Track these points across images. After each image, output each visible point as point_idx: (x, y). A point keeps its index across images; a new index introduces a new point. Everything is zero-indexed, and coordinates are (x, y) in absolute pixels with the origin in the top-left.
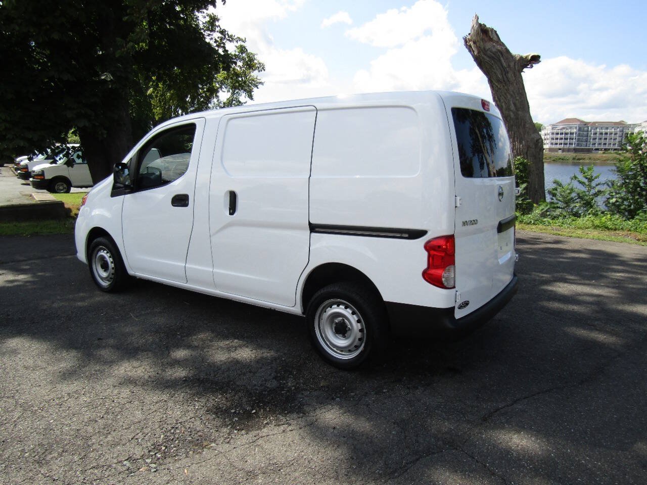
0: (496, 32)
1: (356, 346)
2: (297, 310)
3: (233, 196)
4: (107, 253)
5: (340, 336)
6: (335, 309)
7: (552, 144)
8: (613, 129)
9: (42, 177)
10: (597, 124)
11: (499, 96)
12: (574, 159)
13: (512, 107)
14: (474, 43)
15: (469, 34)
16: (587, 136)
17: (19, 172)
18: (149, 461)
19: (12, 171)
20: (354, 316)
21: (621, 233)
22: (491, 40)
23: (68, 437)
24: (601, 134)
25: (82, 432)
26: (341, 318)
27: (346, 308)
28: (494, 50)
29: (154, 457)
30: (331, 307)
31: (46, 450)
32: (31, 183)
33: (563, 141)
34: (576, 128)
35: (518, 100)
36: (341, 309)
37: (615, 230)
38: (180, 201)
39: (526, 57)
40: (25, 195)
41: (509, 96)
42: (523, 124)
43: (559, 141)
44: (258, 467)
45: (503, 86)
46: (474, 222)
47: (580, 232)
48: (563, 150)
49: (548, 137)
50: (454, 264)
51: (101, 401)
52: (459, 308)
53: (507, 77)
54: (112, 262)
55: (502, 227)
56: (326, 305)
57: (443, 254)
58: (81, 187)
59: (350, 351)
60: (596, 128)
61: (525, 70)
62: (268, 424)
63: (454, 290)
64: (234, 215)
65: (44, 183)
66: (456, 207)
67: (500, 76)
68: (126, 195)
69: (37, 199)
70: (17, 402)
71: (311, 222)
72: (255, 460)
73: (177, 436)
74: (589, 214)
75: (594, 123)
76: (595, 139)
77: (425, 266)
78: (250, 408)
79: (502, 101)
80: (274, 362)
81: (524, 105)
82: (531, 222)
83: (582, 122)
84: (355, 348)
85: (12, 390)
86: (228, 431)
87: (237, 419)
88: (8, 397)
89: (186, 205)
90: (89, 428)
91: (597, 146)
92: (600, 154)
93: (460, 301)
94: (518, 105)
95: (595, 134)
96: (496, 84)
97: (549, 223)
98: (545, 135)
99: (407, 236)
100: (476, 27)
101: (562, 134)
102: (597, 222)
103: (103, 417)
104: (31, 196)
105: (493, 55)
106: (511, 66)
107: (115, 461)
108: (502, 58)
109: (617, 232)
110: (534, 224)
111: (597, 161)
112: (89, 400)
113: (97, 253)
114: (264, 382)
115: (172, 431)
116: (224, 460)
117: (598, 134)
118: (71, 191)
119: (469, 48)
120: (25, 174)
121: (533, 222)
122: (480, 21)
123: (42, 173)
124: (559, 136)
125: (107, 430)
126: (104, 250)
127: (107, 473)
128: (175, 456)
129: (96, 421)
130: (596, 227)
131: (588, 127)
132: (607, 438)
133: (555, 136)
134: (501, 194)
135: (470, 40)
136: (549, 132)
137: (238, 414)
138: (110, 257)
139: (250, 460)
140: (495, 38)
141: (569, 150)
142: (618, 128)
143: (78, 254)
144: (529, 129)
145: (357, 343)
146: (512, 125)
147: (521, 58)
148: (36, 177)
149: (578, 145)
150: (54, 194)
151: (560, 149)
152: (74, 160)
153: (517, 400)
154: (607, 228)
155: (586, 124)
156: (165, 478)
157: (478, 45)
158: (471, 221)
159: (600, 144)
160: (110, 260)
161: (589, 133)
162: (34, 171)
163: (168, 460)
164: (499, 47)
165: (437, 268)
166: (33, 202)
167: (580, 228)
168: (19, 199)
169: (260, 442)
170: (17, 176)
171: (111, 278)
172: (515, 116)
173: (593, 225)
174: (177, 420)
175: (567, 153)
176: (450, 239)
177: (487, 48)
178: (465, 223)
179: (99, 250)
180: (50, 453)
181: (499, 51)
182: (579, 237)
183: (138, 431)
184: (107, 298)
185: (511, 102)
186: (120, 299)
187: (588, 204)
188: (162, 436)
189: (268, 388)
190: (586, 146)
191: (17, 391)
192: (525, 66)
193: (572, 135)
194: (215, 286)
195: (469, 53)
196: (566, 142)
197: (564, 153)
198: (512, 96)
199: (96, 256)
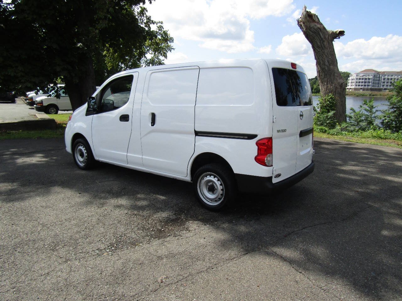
0: (317, 16)
1: (219, 198)
2: (188, 178)
3: (153, 116)
4: (83, 147)
5: (211, 193)
6: (209, 178)
7: (356, 85)
8: (396, 76)
9: (42, 105)
10: (385, 73)
11: (318, 56)
12: (370, 95)
13: (327, 63)
14: (304, 23)
15: (301, 18)
16: (379, 81)
17: (27, 101)
18: (108, 250)
19: (23, 101)
20: (219, 182)
21: (389, 141)
22: (314, 21)
23: (66, 239)
24: (388, 79)
25: (73, 237)
26: (212, 183)
27: (214, 177)
28: (316, 28)
29: (110, 249)
30: (206, 177)
31: (56, 245)
32: (35, 108)
33: (363, 84)
34: (372, 75)
35: (330, 59)
36: (212, 178)
37: (386, 139)
38: (124, 118)
39: (336, 32)
40: (31, 115)
41: (325, 56)
42: (333, 73)
43: (360, 84)
44: (164, 254)
45: (321, 50)
46: (284, 131)
47: (363, 140)
48: (364, 89)
49: (354, 81)
50: (272, 153)
51: (82, 223)
52: (275, 177)
53: (323, 44)
54: (86, 153)
55: (303, 134)
56: (204, 175)
57: (266, 148)
58: (64, 110)
59: (216, 201)
60: (385, 75)
61: (335, 40)
62: (170, 236)
63: (272, 167)
64: (154, 126)
65: (42, 108)
66: (273, 122)
67: (319, 44)
68: (94, 115)
69: (39, 118)
70: (39, 223)
71: (196, 130)
72: (163, 251)
73: (122, 240)
74: (371, 129)
75: (384, 72)
76: (384, 82)
77: (256, 154)
78: (161, 228)
79: (320, 59)
80: (175, 207)
81: (334, 61)
82: (334, 134)
83: (375, 71)
84: (219, 200)
85: (35, 217)
86: (149, 239)
87: (153, 233)
88: (34, 220)
89: (128, 121)
90: (77, 235)
91: (385, 87)
92: (387, 92)
93: (275, 173)
94: (330, 62)
95: (384, 79)
96: (317, 49)
97: (345, 134)
98: (352, 80)
99: (247, 137)
100: (305, 13)
101: (363, 79)
102: (375, 134)
103: (84, 231)
104: (35, 115)
105: (315, 31)
106: (326, 38)
107: (91, 250)
108: (321, 33)
109: (387, 140)
110: (336, 135)
111: (385, 97)
112: (76, 223)
113: (77, 148)
114: (169, 216)
115: (120, 238)
116: (146, 251)
117: (386, 79)
118: (58, 113)
119: (300, 26)
120: (31, 103)
121: (335, 134)
122: (307, 10)
123: (41, 102)
124: (361, 81)
125: (86, 236)
126: (82, 146)
127: (87, 255)
128: (121, 249)
129: (80, 232)
130: (374, 137)
131: (380, 75)
132: (350, 246)
133: (358, 81)
134: (301, 116)
135: (301, 22)
136: (354, 78)
137: (154, 230)
138: (85, 150)
139: (160, 251)
140: (317, 20)
141: (367, 90)
142: (399, 75)
143: (67, 148)
144: (337, 76)
145: (220, 196)
146: (326, 75)
147: (333, 32)
148: (38, 104)
149: (373, 86)
150: (49, 115)
151: (361, 89)
152: (60, 94)
153: (305, 228)
154: (381, 138)
155: (378, 73)
156: (116, 258)
157: (306, 24)
158: (282, 130)
159: (387, 86)
160: (85, 152)
161: (381, 78)
162: (37, 101)
163: (117, 251)
164: (319, 26)
165: (262, 155)
166: (37, 119)
167: (365, 138)
168: (29, 117)
169: (165, 243)
170: (26, 103)
171: (85, 162)
172: (328, 68)
173: (372, 136)
174: (122, 233)
175: (366, 91)
176: (270, 140)
177: (311, 26)
178: (278, 131)
179: (79, 146)
180: (58, 246)
181: (319, 28)
182: (362, 143)
183: (102, 237)
184: (83, 172)
185: (326, 60)
186: (90, 173)
187: (370, 123)
188: (115, 240)
189: (171, 219)
190: (378, 87)
191: (38, 218)
192: (335, 38)
193: (369, 80)
194: (143, 165)
195: (300, 29)
196: (365, 84)
197: (364, 91)
198: (326, 56)
199: (77, 149)
